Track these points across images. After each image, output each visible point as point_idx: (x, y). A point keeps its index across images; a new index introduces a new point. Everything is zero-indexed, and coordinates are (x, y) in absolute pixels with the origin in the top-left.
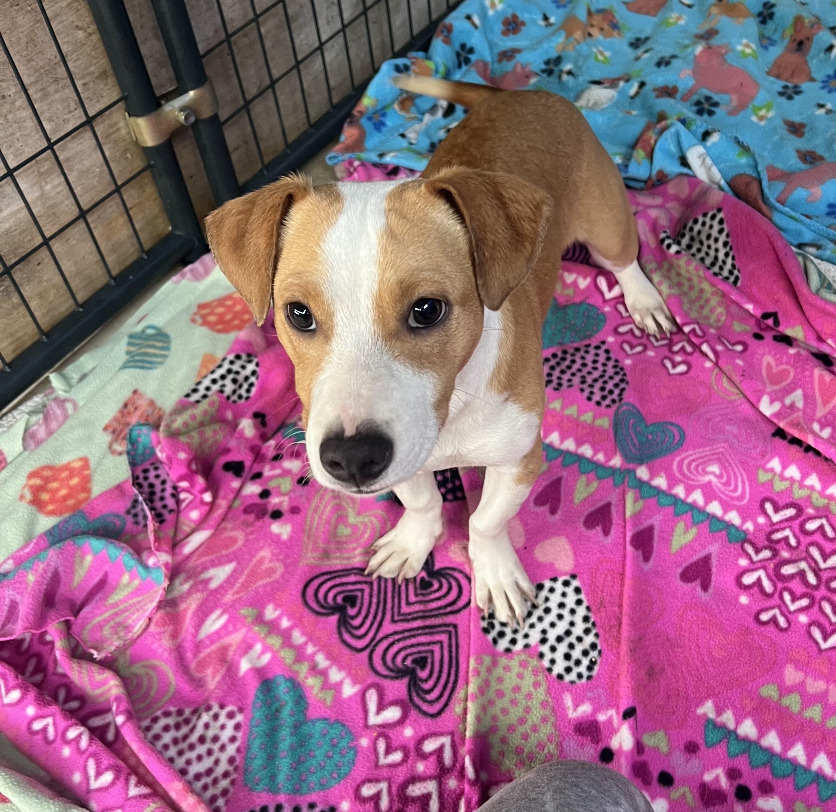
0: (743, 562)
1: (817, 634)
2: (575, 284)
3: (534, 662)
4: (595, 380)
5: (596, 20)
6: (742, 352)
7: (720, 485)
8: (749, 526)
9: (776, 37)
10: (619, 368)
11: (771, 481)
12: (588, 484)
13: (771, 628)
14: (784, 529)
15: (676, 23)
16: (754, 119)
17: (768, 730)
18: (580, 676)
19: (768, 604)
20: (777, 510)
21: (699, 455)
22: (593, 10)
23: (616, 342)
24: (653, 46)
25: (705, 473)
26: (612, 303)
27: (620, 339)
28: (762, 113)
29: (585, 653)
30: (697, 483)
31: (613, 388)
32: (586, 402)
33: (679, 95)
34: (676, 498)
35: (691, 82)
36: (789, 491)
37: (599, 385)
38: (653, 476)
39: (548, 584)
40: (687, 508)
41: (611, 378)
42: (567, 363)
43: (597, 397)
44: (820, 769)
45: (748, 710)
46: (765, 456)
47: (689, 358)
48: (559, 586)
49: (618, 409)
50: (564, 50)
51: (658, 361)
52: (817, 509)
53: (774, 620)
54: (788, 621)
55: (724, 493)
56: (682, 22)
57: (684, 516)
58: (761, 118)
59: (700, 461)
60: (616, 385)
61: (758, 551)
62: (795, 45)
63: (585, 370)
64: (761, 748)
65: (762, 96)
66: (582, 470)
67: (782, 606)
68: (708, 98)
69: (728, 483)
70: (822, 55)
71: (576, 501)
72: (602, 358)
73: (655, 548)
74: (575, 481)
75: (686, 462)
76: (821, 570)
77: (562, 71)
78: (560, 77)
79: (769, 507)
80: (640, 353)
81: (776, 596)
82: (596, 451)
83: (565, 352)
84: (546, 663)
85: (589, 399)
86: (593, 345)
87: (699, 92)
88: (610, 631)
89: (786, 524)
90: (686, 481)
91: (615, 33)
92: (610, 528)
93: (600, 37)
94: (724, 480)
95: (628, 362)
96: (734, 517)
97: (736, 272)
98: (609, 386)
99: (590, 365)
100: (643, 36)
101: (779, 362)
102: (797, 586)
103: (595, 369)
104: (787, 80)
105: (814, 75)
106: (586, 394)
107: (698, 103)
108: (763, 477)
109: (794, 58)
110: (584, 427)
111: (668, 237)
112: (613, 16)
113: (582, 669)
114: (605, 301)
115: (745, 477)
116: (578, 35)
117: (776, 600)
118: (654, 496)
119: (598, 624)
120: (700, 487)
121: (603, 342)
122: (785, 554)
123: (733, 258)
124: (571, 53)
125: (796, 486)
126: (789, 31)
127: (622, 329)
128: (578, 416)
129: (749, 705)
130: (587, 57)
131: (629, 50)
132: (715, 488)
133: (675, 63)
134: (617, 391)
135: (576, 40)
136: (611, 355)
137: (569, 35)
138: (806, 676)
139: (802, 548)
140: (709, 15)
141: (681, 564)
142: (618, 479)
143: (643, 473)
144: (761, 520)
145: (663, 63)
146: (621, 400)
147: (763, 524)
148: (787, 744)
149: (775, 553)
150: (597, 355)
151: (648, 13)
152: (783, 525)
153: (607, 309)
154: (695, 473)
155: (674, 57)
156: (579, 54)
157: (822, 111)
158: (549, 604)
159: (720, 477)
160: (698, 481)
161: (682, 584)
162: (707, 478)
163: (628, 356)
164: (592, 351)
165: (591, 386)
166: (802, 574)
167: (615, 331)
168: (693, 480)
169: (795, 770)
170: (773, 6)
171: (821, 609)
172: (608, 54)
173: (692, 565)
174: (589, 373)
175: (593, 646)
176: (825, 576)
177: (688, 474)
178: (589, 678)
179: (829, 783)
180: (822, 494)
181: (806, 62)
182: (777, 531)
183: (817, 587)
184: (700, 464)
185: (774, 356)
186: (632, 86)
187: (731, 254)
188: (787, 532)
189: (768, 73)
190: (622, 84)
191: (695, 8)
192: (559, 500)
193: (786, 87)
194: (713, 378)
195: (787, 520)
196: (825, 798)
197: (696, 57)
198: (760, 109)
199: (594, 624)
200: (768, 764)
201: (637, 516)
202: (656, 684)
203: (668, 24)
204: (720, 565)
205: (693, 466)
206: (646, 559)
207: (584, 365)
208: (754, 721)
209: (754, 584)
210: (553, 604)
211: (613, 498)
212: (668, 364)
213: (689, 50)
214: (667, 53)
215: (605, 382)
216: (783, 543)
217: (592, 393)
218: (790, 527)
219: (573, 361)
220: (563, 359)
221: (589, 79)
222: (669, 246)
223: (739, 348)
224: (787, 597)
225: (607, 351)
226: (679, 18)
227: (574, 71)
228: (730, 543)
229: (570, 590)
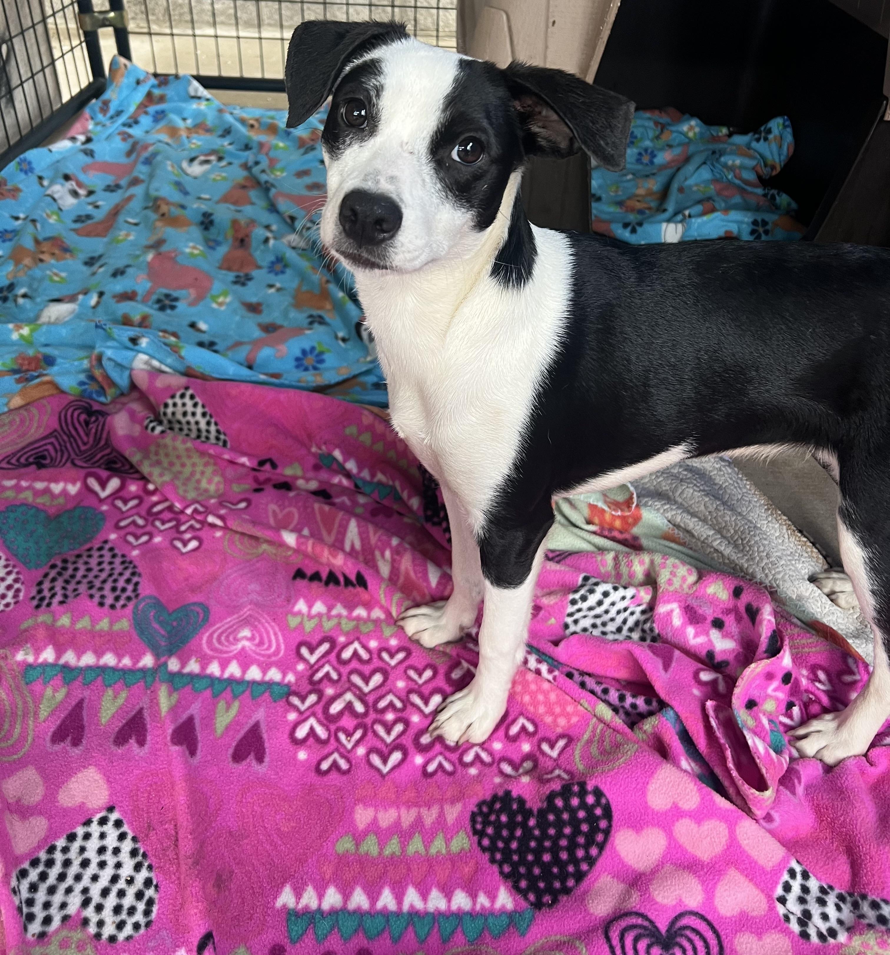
0: (292, 716)
1: (376, 760)
2: (64, 492)
3: (77, 935)
4: (104, 581)
5: (45, 247)
6: (247, 507)
7: (254, 648)
8: (291, 678)
9: (220, 239)
10: (126, 563)
11: (301, 624)
12: (116, 696)
13: (334, 775)
14: (322, 666)
15: (125, 240)
16: (214, 306)
17: (353, 889)
18: (136, 926)
19: (326, 751)
20: (312, 651)
21: (227, 626)
22: (40, 238)
23: (119, 537)
24: (107, 261)
25: (237, 640)
26: (109, 500)
27: (122, 532)
28: (221, 299)
29: (139, 895)
30: (231, 654)
31: (125, 585)
32: (98, 609)
33: (139, 298)
34: (211, 677)
35: (148, 285)
36: (320, 626)
37: (108, 586)
38: (184, 664)
39: (80, 831)
40: (225, 684)
41: (121, 574)
42: (70, 572)
43: (109, 601)
44: (412, 906)
45: (327, 877)
46: (290, 601)
47: (199, 533)
48: (95, 829)
49: (136, 606)
50: (15, 277)
51: (167, 543)
52: (347, 634)
53: (335, 765)
54: (348, 761)
55: (259, 654)
56: (131, 238)
57: (224, 694)
58: (220, 304)
59: (229, 630)
60: (128, 581)
61: (303, 699)
62: (237, 243)
63: (91, 575)
64: (349, 913)
65: (217, 286)
66: (107, 683)
67: (340, 748)
68: (167, 296)
69: (261, 643)
70: (262, 247)
71: (104, 721)
72: (107, 557)
73: (199, 738)
74: (100, 698)
75: (215, 636)
76: (366, 695)
77: (16, 296)
78: (15, 301)
79: (304, 651)
80: (146, 542)
81: (332, 740)
82: (120, 656)
83: (65, 561)
84: (92, 929)
85: (101, 604)
86: (97, 546)
87: (158, 292)
88: (164, 855)
89: (324, 660)
90: (220, 655)
91: (68, 255)
92: (145, 736)
93: (53, 261)
94: (257, 641)
95: (135, 553)
96: (274, 674)
97: (222, 437)
98: (121, 584)
99: (96, 568)
100: (96, 255)
101: (282, 507)
102: (347, 722)
103: (101, 570)
104: (238, 270)
105: (260, 263)
106: (97, 599)
107: (159, 301)
108: (293, 622)
109: (239, 253)
110: (101, 636)
111: (151, 421)
112: (63, 242)
113: (139, 917)
114: (102, 501)
115: (277, 629)
116: (27, 261)
117: (333, 743)
118: (189, 683)
119: (150, 854)
120: (235, 657)
121: (106, 542)
122: (330, 691)
123: (216, 424)
124: (23, 278)
125: (324, 619)
126: (230, 233)
127: (123, 524)
128: (93, 626)
129: (328, 871)
130: (41, 280)
131: (85, 269)
132: (250, 652)
133: (130, 271)
134: (130, 587)
135: (26, 266)
136: (116, 551)
137: (18, 262)
138: (376, 811)
139: (344, 678)
140: (155, 228)
141: (230, 745)
142: (149, 679)
143: (173, 665)
144: (301, 667)
145: (118, 273)
146: (137, 596)
147: (303, 670)
148: (373, 897)
149: (320, 694)
150: (101, 556)
151: (98, 235)
152: (321, 663)
153: (105, 508)
154: (226, 644)
155: (128, 266)
156: (33, 278)
157: (272, 290)
158: (86, 855)
159: (252, 639)
160: (230, 652)
161: (235, 765)
162: (239, 646)
163: (134, 547)
164: (96, 554)
165: (101, 589)
166: (349, 706)
167: (117, 527)
168: (227, 652)
169: (388, 921)
170: (211, 215)
171: (376, 734)
172: (63, 274)
173: (241, 740)
174: (96, 577)
175: (148, 883)
176: (370, 699)
177: (220, 647)
178: (148, 924)
179: (424, 917)
180: (350, 618)
181: (251, 255)
182: (317, 671)
183: (366, 714)
184: (230, 634)
185: (276, 503)
186: (91, 298)
187: (213, 421)
188: (327, 668)
189: (220, 268)
190: (81, 297)
191: (141, 226)
192: (82, 727)
193: (237, 277)
194: (226, 543)
195: (323, 656)
196: (423, 937)
197: (149, 263)
198: (218, 296)
199: (144, 855)
200: (360, 928)
201: (174, 710)
202: (227, 893)
203: (118, 241)
204: (270, 729)
205: (223, 638)
206: (193, 753)
207: (89, 570)
208: (336, 886)
209: (308, 735)
210: (91, 854)
211: (145, 703)
212: (179, 544)
213: (141, 259)
214: (120, 264)
215: (115, 581)
216: (325, 681)
217: (103, 597)
218: (328, 662)
219: (76, 569)
220: (65, 569)
221: (47, 298)
222: (153, 429)
223: (243, 505)
224: (342, 737)
225: (111, 549)
226: (128, 235)
227: (29, 294)
228: (275, 701)
229: (109, 828)
